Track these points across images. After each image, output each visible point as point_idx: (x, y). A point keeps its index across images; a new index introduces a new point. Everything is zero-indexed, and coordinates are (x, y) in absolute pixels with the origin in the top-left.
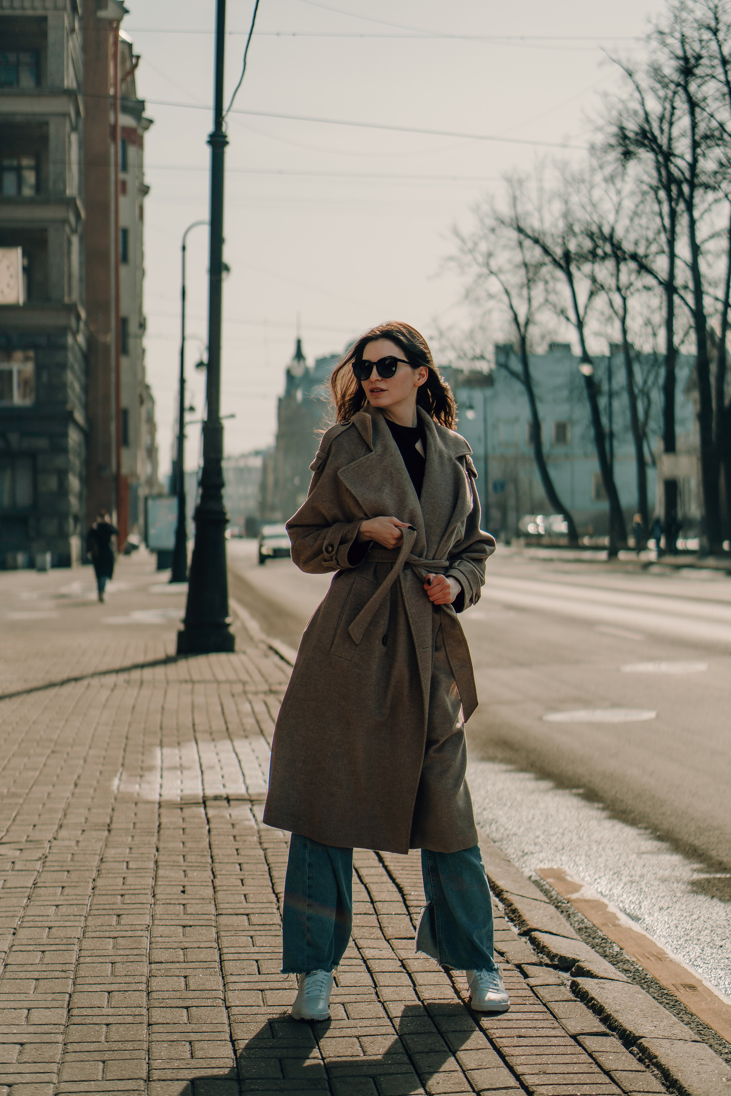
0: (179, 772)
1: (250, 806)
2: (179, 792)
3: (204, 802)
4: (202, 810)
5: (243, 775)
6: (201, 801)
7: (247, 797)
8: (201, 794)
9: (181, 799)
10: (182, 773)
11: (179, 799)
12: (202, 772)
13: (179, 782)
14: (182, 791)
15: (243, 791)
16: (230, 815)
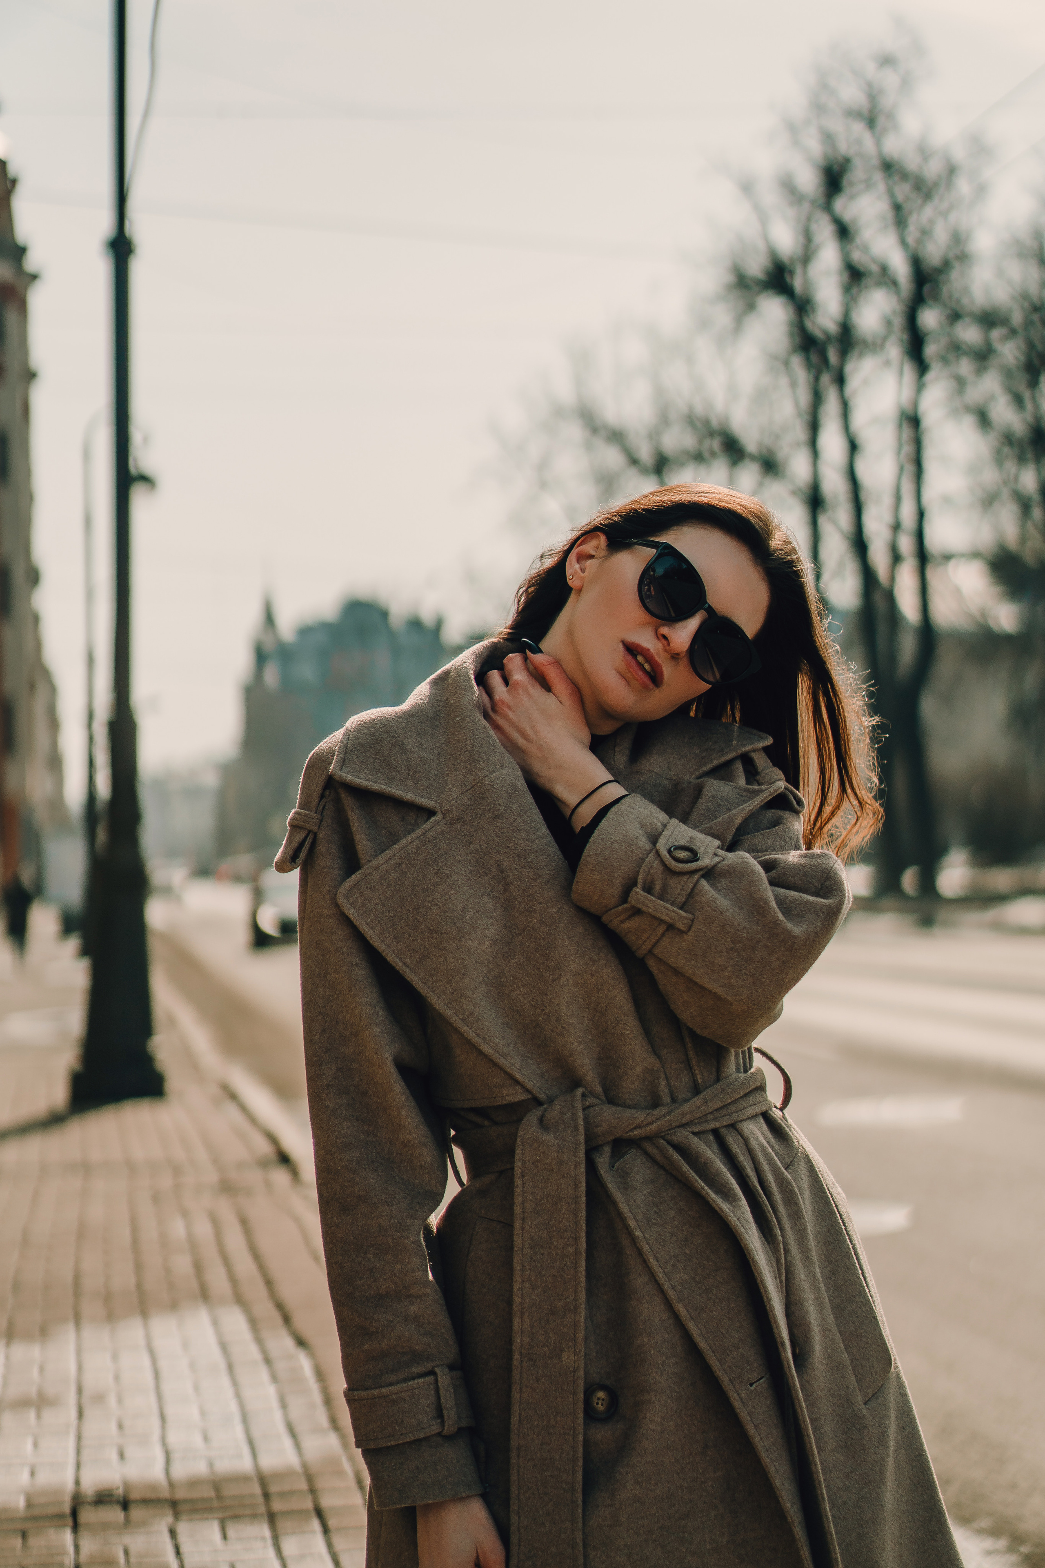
0: (32, 1414)
1: (170, 1519)
2: (24, 1477)
3: (74, 1513)
4: (68, 1536)
5: (163, 1418)
6: (67, 1509)
7: (166, 1494)
8: (70, 1486)
9: (29, 1505)
10: (39, 1416)
11: (21, 1503)
12: (80, 1414)
13: (29, 1446)
14: (32, 1474)
15: (156, 1472)
16: (126, 1552)
